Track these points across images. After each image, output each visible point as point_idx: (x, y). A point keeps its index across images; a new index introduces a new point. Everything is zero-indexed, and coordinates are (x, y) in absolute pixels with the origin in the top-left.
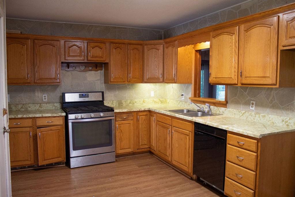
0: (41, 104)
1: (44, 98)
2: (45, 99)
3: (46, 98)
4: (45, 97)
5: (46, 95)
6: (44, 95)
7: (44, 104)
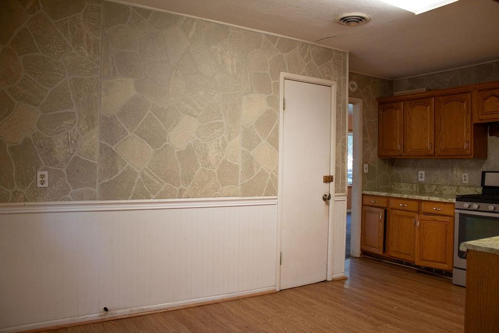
0: (458, 186)
1: (464, 178)
2: (465, 180)
3: (467, 178)
4: (465, 176)
5: (467, 175)
6: (464, 175)
7: (462, 188)
